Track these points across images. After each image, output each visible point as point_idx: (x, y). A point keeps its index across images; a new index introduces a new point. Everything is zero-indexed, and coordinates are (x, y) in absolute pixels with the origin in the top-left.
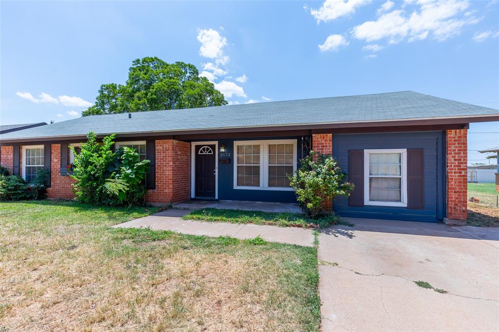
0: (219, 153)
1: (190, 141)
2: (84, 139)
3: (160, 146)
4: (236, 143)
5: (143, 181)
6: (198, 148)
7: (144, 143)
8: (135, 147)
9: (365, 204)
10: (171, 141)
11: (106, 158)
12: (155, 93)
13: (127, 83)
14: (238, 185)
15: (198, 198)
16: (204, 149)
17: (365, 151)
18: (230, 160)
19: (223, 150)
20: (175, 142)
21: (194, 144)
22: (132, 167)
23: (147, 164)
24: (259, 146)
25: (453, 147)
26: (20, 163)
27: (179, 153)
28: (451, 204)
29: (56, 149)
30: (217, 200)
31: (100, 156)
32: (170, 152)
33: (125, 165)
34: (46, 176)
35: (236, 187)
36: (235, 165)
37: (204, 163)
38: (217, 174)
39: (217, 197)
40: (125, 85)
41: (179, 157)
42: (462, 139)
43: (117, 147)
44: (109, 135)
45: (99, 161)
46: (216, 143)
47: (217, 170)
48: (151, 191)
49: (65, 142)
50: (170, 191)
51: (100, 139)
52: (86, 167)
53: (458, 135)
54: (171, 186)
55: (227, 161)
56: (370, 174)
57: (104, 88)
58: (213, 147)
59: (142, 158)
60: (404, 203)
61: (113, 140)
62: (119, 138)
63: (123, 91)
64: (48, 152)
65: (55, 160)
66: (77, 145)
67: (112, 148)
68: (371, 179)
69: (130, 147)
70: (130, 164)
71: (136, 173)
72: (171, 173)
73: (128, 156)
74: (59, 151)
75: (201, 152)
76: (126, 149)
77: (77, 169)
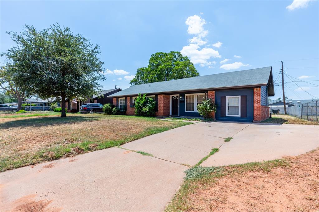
0: (180, 99)
1: (170, 95)
2: (137, 95)
3: (159, 97)
4: (186, 95)
5: (154, 108)
6: (173, 97)
7: (154, 96)
8: (152, 97)
9: (226, 116)
10: (163, 95)
11: (144, 101)
12: (160, 71)
13: (148, 66)
14: (186, 110)
15: (173, 115)
16: (175, 97)
17: (226, 97)
18: (184, 101)
19: (181, 98)
20: (164, 95)
21: (171, 96)
22: (151, 104)
23: (155, 103)
24: (194, 96)
25: (255, 95)
26: (118, 104)
27: (166, 99)
28: (255, 115)
29: (129, 98)
30: (179, 116)
31: (142, 100)
32: (162, 99)
33: (149, 103)
34: (125, 107)
35: (186, 111)
36: (185, 103)
37: (175, 102)
38: (179, 107)
39: (179, 115)
40: (147, 67)
41: (166, 100)
42: (259, 92)
43: (147, 98)
44: (145, 94)
45: (142, 102)
46: (179, 95)
47: (179, 105)
48: (157, 112)
49: (131, 97)
50: (163, 112)
51: (142, 95)
52: (138, 104)
53: (257, 90)
54: (163, 110)
55: (182, 102)
56: (228, 105)
57: (139, 70)
58: (178, 96)
59: (154, 101)
60: (239, 115)
61: (146, 96)
62: (148, 95)
63: (146, 70)
64: (126, 100)
65: (128, 102)
66: (135, 97)
67: (145, 98)
68: (228, 107)
69: (150, 97)
70: (151, 103)
71: (152, 106)
72: (163, 106)
73: (150, 100)
74: (129, 99)
75: (174, 98)
76: (149, 98)
77: (136, 105)
